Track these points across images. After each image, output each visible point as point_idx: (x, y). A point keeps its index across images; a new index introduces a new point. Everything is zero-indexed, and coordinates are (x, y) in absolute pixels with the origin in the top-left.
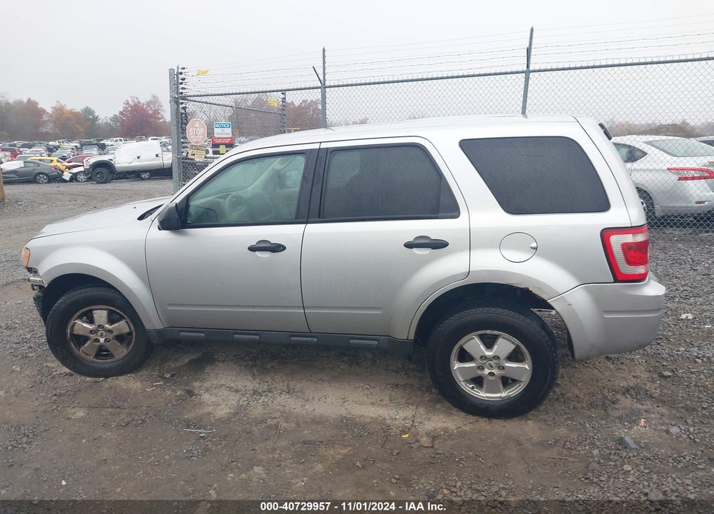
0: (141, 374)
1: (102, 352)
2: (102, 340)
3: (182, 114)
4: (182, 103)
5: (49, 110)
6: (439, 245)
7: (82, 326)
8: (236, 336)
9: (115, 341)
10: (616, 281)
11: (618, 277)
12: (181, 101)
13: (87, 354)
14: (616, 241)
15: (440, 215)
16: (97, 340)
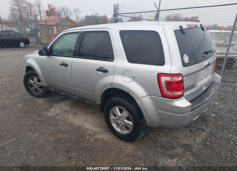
0: (46, 99)
1: (36, 90)
2: (36, 87)
3: (116, 20)
4: (117, 16)
5: (110, 19)
6: (105, 71)
7: (32, 81)
8: (61, 92)
9: (39, 88)
10: (162, 97)
11: (163, 95)
12: (117, 15)
13: (33, 90)
14: (164, 79)
15: (109, 60)
16: (35, 87)
